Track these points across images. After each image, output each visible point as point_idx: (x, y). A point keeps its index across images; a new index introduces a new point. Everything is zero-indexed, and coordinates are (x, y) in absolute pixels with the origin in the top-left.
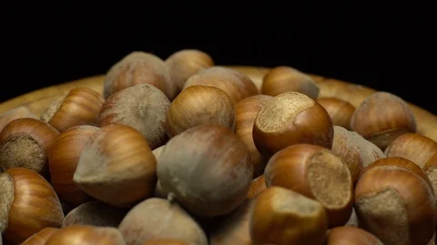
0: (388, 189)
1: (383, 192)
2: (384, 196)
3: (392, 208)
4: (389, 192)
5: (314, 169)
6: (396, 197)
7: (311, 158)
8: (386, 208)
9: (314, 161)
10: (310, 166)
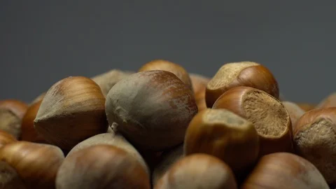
0: (322, 119)
1: (317, 123)
2: (319, 126)
3: (326, 136)
4: (322, 122)
5: (250, 102)
6: (329, 126)
7: (248, 93)
8: (320, 136)
9: (250, 96)
10: (246, 100)
